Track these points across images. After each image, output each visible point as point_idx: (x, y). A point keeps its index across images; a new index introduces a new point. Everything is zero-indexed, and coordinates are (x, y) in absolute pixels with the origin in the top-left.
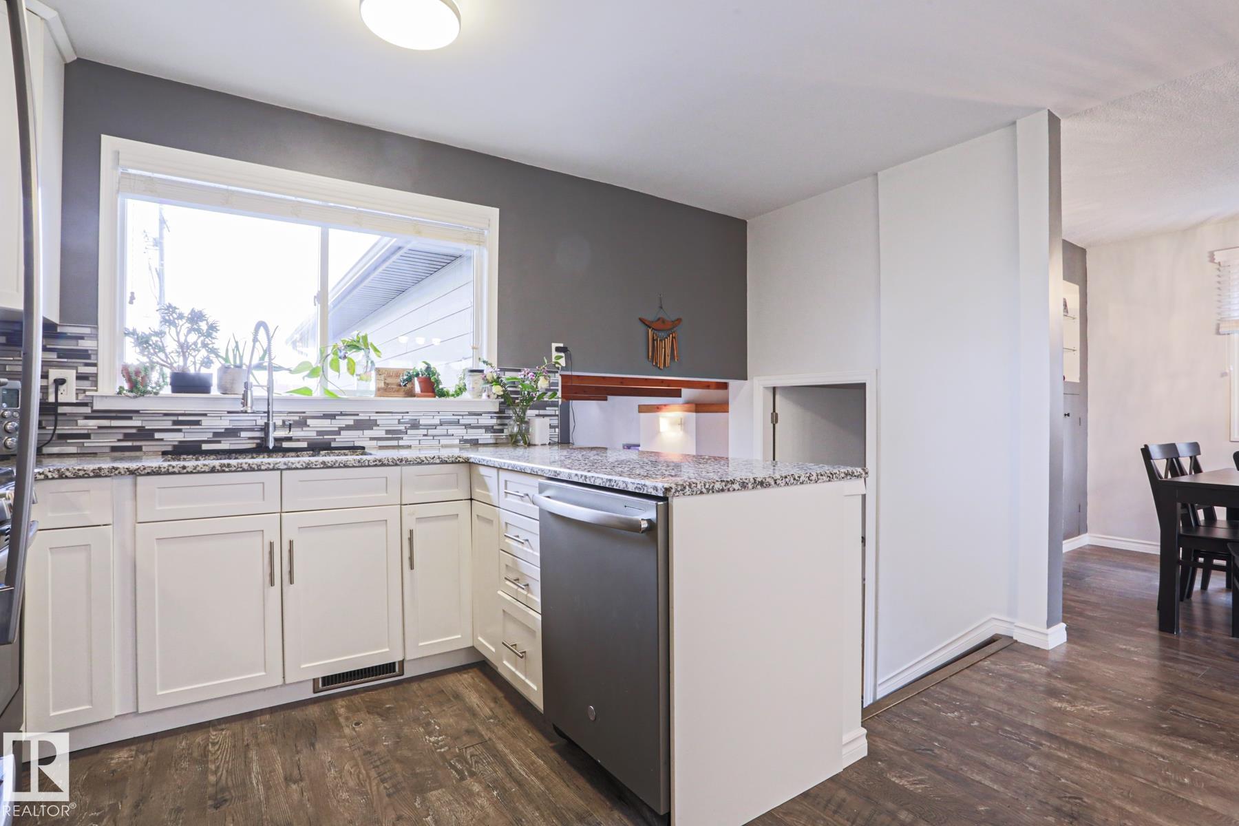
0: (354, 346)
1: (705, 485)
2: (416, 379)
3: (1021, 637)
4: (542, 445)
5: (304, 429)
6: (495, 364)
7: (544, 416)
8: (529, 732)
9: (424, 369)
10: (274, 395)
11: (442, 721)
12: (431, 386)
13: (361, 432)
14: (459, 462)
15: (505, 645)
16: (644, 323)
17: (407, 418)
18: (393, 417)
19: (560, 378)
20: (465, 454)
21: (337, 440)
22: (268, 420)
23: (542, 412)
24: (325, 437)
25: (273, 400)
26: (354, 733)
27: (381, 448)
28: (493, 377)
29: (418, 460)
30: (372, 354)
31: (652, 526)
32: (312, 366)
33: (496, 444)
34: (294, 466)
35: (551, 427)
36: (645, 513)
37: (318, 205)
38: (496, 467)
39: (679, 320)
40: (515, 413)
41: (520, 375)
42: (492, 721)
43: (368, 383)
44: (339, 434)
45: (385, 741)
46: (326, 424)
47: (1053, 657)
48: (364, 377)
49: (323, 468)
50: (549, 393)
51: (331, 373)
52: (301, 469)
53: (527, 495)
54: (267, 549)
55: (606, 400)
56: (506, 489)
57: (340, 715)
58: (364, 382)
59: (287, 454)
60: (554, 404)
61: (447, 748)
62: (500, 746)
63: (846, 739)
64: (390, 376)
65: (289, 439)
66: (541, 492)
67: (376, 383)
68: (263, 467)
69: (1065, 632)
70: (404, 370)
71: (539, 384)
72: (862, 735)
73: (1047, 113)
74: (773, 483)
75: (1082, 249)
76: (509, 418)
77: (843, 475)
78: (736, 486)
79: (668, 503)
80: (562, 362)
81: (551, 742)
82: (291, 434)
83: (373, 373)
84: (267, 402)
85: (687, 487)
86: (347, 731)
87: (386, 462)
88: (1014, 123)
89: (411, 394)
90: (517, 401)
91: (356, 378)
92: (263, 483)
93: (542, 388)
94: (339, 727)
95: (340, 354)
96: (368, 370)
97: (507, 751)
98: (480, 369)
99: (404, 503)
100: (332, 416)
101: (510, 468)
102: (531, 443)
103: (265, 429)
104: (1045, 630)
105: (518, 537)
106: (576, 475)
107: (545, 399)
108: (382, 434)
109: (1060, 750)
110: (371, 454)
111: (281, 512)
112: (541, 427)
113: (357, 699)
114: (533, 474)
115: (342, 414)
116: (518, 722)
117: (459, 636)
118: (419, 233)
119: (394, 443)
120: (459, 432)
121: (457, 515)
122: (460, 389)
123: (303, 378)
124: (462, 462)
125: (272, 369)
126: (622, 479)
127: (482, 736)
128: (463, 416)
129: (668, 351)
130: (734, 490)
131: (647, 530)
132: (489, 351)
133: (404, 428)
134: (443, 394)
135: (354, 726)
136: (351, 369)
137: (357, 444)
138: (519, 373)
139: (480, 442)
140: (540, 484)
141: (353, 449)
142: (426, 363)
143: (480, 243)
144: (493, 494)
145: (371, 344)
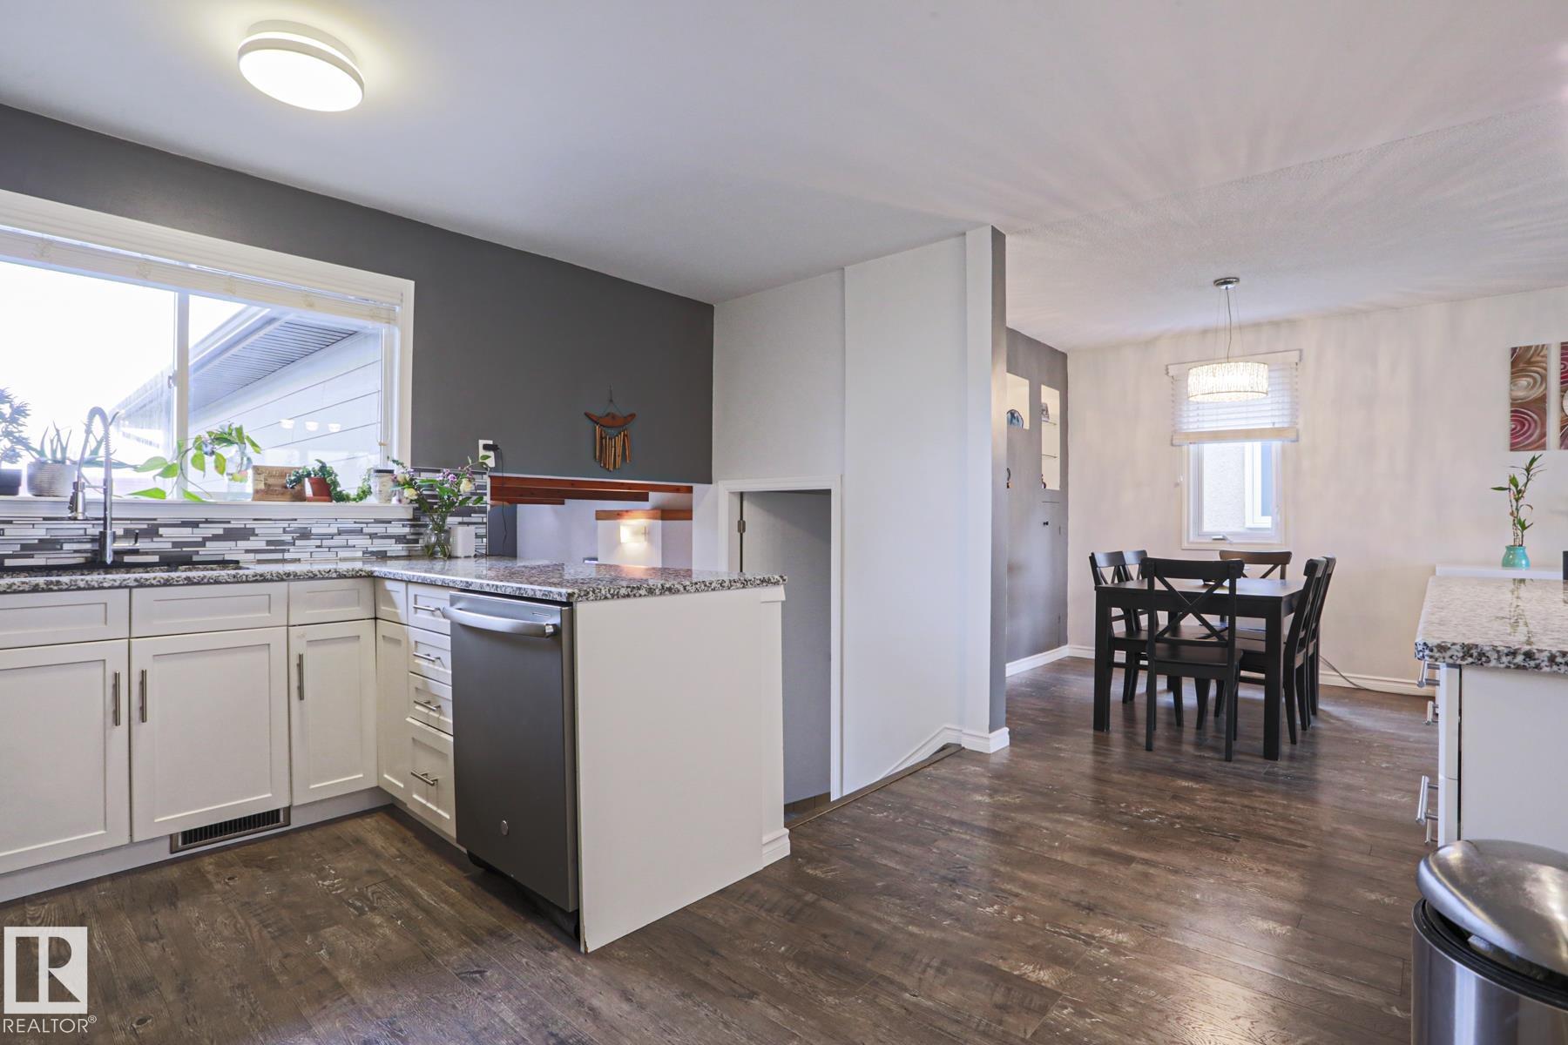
0: (223, 439)
1: (609, 591)
2: (307, 479)
3: (968, 744)
4: (466, 557)
5: (155, 539)
6: (408, 463)
7: (468, 524)
8: (441, 866)
9: (317, 468)
10: (113, 498)
11: (340, 865)
12: (326, 487)
13: (234, 543)
14: (361, 576)
15: (414, 775)
16: (590, 418)
17: (294, 525)
18: (277, 525)
19: (488, 481)
20: (368, 568)
21: (200, 553)
22: (105, 528)
23: (466, 519)
24: (184, 549)
25: (111, 503)
26: (227, 888)
27: (260, 562)
28: (405, 479)
29: (310, 574)
30: (249, 449)
31: (557, 630)
32: (166, 463)
33: (409, 556)
34: (148, 583)
35: (477, 536)
36: (550, 619)
37: (175, 266)
38: (405, 581)
39: (632, 416)
40: (433, 520)
41: (439, 477)
42: (398, 859)
43: (243, 484)
44: (204, 546)
45: (268, 890)
46: (185, 534)
47: (993, 760)
48: (238, 476)
49: (187, 584)
50: (474, 498)
51: (192, 473)
52: (157, 586)
53: (439, 609)
54: (110, 682)
55: (563, 504)
56: (416, 604)
57: (209, 872)
58: (238, 483)
59: (133, 570)
60: (483, 511)
61: (344, 889)
62: (408, 882)
63: (765, 839)
64: (271, 476)
65: (135, 552)
66: (452, 605)
67: (254, 485)
68: (105, 585)
69: (1008, 737)
70: (292, 469)
71: (462, 487)
72: (784, 835)
73: (991, 229)
74: (682, 589)
75: (1063, 353)
76: (426, 526)
77: (758, 582)
78: (643, 592)
79: (572, 609)
80: (491, 463)
81: (465, 872)
82: (138, 546)
83: (250, 472)
84: (102, 507)
85: (591, 593)
86: (218, 887)
87: (269, 577)
88: (965, 234)
89: (300, 497)
90: (436, 506)
91: (226, 478)
92: (106, 604)
93: (465, 492)
94: (209, 885)
95: (205, 449)
96: (244, 468)
97: (414, 885)
98: (389, 469)
99: (291, 623)
100: (194, 524)
101: (419, 581)
102: (452, 555)
103: (101, 539)
104: (986, 734)
105: (429, 655)
106: (488, 585)
107: (471, 505)
108: (262, 545)
109: (966, 833)
110: (248, 569)
111: (130, 638)
112: (465, 537)
113: (229, 855)
114: (444, 586)
115: (207, 521)
116: (431, 859)
117: (361, 776)
118: (311, 306)
119: (278, 556)
120: (362, 542)
121: (359, 637)
122: (364, 492)
123: (154, 477)
124: (364, 577)
125: (109, 465)
126: (532, 587)
127: (387, 875)
128: (367, 523)
129: (619, 451)
130: (640, 595)
131: (552, 635)
132: (401, 449)
133: (290, 538)
134: (342, 498)
135: (227, 880)
136: (220, 467)
137: (227, 557)
138: (438, 475)
139: (388, 555)
140: (451, 596)
141: (224, 563)
142: (321, 462)
143: (390, 320)
144: (401, 611)
145: (248, 437)
